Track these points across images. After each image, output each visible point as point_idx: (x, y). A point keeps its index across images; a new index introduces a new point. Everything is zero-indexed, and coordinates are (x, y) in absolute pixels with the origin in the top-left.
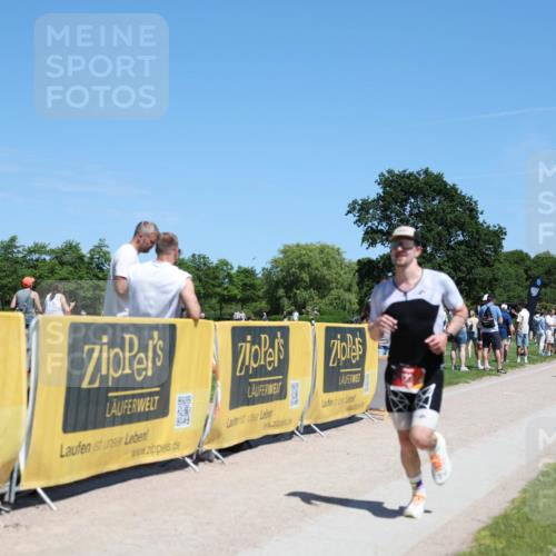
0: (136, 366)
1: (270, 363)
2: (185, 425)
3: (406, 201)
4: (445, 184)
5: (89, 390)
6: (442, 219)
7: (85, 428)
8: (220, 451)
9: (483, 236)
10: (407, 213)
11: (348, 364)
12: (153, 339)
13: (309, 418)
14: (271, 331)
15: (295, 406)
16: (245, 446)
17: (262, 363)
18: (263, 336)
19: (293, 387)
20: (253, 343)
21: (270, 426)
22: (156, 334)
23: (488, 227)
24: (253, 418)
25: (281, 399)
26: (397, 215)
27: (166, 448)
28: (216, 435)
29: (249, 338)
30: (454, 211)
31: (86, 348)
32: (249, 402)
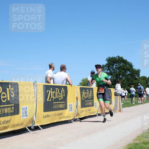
1: (90, 97)
2: (71, 111)
3: (114, 64)
4: (124, 59)
5: (49, 101)
7: (48, 111)
8: (79, 118)
9: (135, 72)
10: (114, 68)
12: (62, 90)
13: (99, 112)
14: (89, 89)
15: (96, 108)
16: (85, 118)
17: (88, 97)
18: (87, 90)
19: (95, 103)
20: (85, 92)
21: (90, 113)
22: (63, 88)
24: (86, 111)
25: (92, 106)
26: (112, 68)
27: (67, 117)
28: (78, 114)
29: (84, 90)
30: (127, 66)
31: (47, 91)
32: (85, 107)
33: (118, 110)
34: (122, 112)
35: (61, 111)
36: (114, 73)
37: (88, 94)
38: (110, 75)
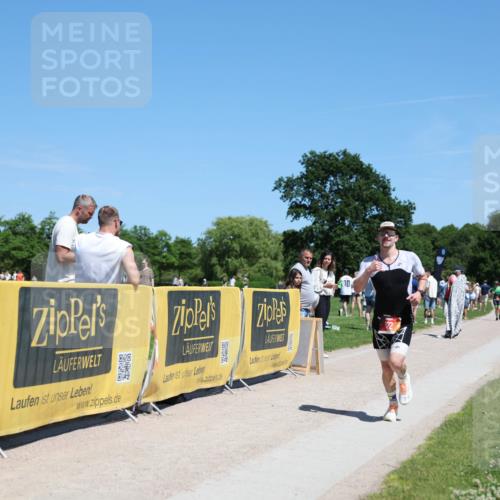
0: (81, 327)
1: (203, 324)
2: (126, 380)
3: (327, 179)
4: (361, 164)
5: (38, 348)
6: (358, 195)
7: (34, 383)
8: (157, 403)
9: (395, 211)
10: (327, 190)
11: (273, 324)
12: (96, 302)
13: (238, 373)
14: (204, 295)
15: (225, 363)
16: (180, 399)
17: (196, 324)
18: (196, 300)
19: (224, 345)
20: (187, 306)
21: (202, 381)
22: (99, 298)
23: (400, 202)
24: (188, 373)
25: (212, 357)
26: (319, 191)
27: (108, 400)
28: (153, 389)
29: (184, 302)
30: (369, 188)
31: (35, 310)
32: (184, 359)
33: (308, 367)
34: (323, 372)
35: (83, 382)
36: (326, 207)
38: (309, 214)
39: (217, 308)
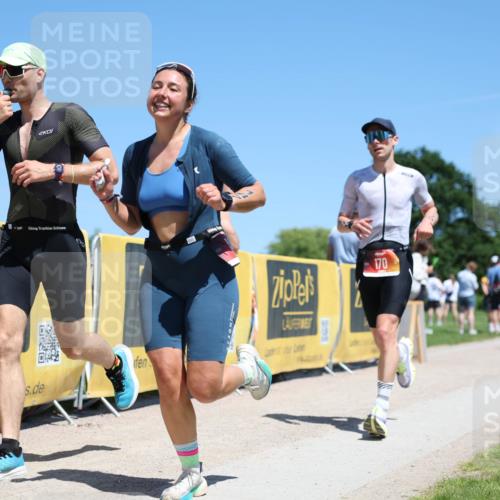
1: (302, 298)
13: (338, 356)
14: (302, 268)
15: (325, 343)
17: (295, 297)
19: (323, 323)
20: (286, 278)
21: (302, 360)
24: (288, 350)
25: (312, 334)
29: (282, 272)
30: (452, 188)
32: (283, 334)
34: (425, 361)
37: (298, 287)
39: (315, 283)
